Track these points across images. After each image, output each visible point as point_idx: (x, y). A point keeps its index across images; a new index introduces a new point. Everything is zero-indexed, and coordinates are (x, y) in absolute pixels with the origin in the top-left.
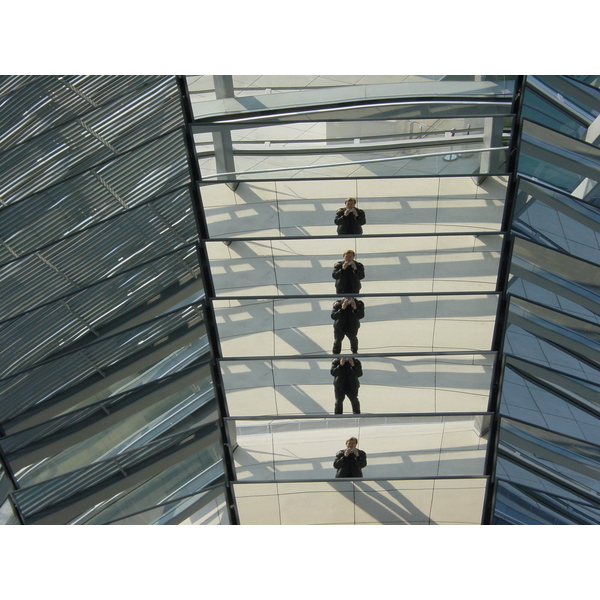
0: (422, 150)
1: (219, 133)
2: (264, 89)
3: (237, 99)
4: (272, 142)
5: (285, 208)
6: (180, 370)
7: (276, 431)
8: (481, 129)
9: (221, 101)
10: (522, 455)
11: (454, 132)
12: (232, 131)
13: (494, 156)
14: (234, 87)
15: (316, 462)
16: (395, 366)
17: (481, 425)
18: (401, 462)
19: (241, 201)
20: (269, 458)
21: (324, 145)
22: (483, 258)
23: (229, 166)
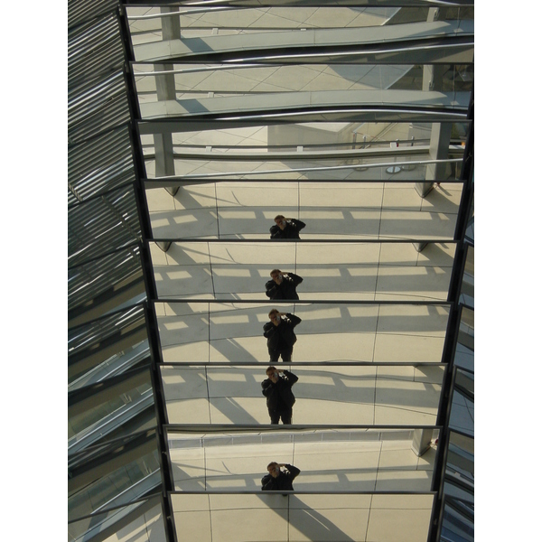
0: (365, 160)
1: (160, 135)
2: (207, 92)
3: (179, 101)
4: (213, 147)
5: (224, 215)
6: (120, 373)
7: (208, 445)
8: (427, 141)
9: (163, 103)
10: (462, 475)
11: (398, 143)
12: (173, 134)
13: (440, 167)
14: (177, 89)
15: (249, 478)
16: (335, 380)
17: (419, 444)
18: (337, 480)
19: (180, 206)
20: (201, 473)
21: (265, 152)
22: (426, 273)
23: (170, 169)
